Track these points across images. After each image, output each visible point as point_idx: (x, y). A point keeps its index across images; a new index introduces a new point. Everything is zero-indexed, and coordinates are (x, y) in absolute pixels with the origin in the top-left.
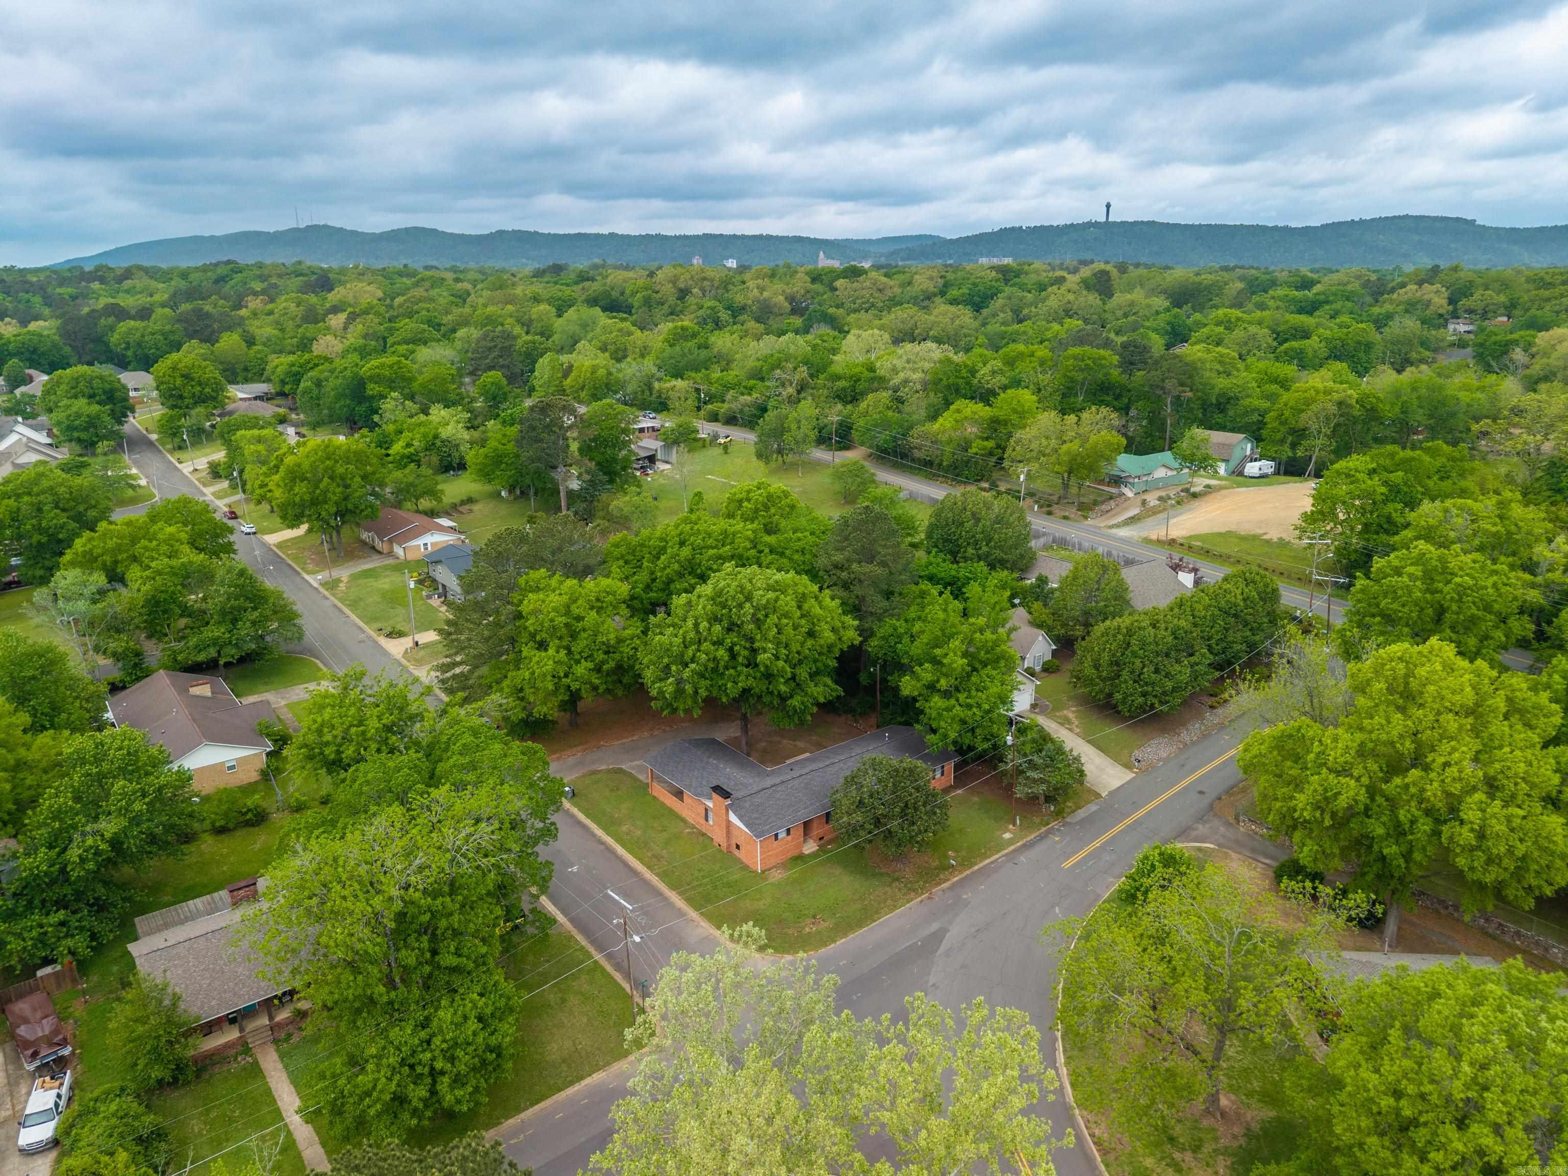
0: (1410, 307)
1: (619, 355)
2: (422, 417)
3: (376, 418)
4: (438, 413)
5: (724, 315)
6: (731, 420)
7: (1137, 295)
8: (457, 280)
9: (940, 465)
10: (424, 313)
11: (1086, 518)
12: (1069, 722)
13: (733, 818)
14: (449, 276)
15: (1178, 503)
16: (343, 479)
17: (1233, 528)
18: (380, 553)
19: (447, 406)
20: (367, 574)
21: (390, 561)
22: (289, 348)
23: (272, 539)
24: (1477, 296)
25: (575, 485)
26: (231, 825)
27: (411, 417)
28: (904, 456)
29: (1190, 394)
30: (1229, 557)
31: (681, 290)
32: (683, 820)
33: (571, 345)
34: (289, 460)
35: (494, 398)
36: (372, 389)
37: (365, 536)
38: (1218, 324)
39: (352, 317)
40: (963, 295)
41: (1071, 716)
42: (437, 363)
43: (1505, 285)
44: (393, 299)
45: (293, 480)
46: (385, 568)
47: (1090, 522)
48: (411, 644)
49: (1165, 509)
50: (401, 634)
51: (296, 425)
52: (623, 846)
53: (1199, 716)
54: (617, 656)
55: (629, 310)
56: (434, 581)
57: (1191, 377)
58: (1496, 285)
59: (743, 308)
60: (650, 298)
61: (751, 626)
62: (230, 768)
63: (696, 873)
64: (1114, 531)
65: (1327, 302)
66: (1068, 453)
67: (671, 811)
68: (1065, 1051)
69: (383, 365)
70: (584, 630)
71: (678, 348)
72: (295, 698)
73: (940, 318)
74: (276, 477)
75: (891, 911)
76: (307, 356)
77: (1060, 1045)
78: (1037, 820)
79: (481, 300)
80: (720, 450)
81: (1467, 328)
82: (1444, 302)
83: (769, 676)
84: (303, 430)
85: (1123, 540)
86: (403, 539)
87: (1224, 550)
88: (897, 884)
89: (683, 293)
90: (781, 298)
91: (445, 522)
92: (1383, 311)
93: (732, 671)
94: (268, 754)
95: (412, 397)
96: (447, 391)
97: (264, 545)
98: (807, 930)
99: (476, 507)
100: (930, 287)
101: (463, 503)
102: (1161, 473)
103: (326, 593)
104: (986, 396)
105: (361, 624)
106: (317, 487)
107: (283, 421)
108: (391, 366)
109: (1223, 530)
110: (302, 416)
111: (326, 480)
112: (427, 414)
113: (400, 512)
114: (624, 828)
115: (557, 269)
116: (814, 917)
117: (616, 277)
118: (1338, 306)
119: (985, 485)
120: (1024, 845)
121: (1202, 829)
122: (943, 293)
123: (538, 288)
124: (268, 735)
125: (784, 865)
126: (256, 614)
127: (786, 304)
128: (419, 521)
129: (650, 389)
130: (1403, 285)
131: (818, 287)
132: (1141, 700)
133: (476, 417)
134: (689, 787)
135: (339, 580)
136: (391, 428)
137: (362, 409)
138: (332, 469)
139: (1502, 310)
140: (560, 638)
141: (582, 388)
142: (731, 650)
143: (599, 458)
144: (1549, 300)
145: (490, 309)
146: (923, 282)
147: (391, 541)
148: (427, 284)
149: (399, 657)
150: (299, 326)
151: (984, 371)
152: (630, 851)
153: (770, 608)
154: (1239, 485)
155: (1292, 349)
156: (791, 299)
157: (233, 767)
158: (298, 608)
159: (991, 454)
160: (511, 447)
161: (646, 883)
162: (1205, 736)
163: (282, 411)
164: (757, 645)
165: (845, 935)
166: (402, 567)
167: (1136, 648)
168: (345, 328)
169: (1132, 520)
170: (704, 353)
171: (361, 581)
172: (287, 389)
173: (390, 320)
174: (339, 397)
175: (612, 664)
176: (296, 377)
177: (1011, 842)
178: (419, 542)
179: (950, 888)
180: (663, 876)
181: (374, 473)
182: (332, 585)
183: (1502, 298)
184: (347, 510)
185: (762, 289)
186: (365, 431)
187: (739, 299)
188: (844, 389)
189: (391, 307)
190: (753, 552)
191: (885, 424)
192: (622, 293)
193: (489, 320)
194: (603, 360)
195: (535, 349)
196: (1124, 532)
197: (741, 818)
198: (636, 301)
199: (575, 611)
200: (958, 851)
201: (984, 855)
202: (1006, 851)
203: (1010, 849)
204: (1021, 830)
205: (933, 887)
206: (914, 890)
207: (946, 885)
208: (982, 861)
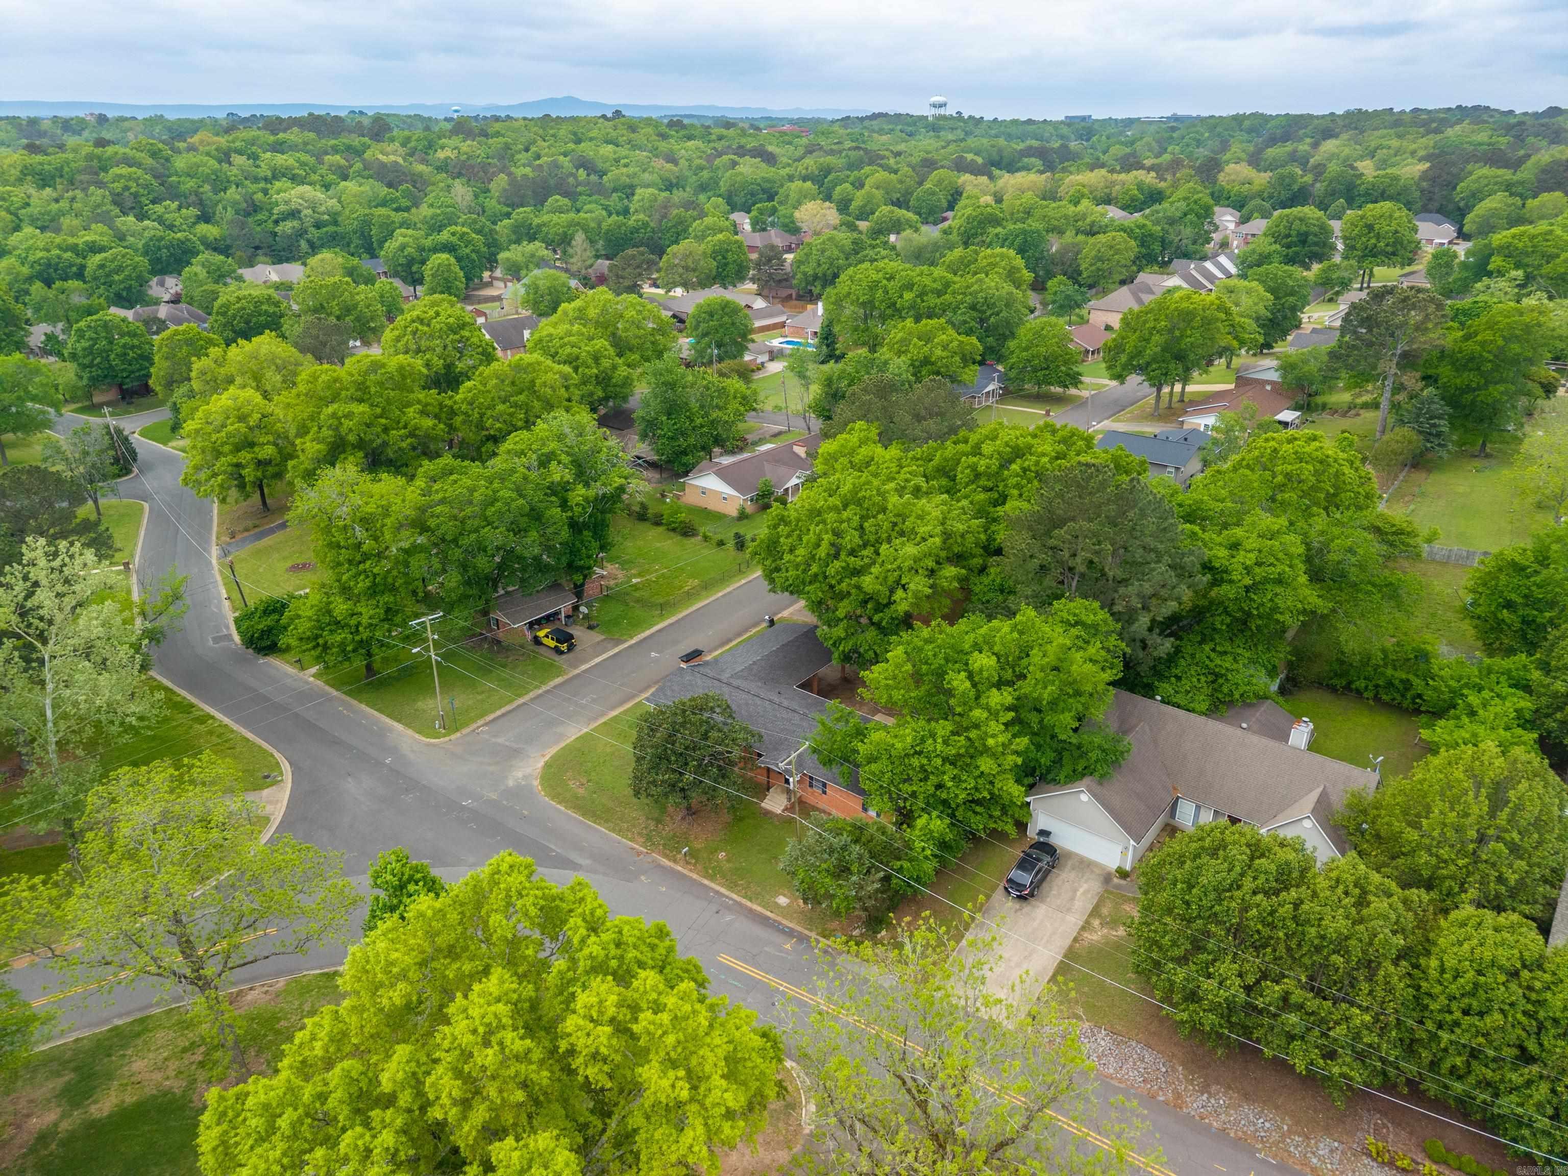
62: (724, 499)
75: (613, 830)
88: (652, 823)
94: (744, 500)
98: (572, 782)
116: (588, 781)
120: (764, 917)
165: (570, 807)
179: (660, 866)
200: (728, 861)
201: (732, 886)
202: (749, 904)
203: (755, 907)
204: (802, 912)
205: (659, 853)
206: (649, 838)
207: (664, 861)
208: (720, 884)
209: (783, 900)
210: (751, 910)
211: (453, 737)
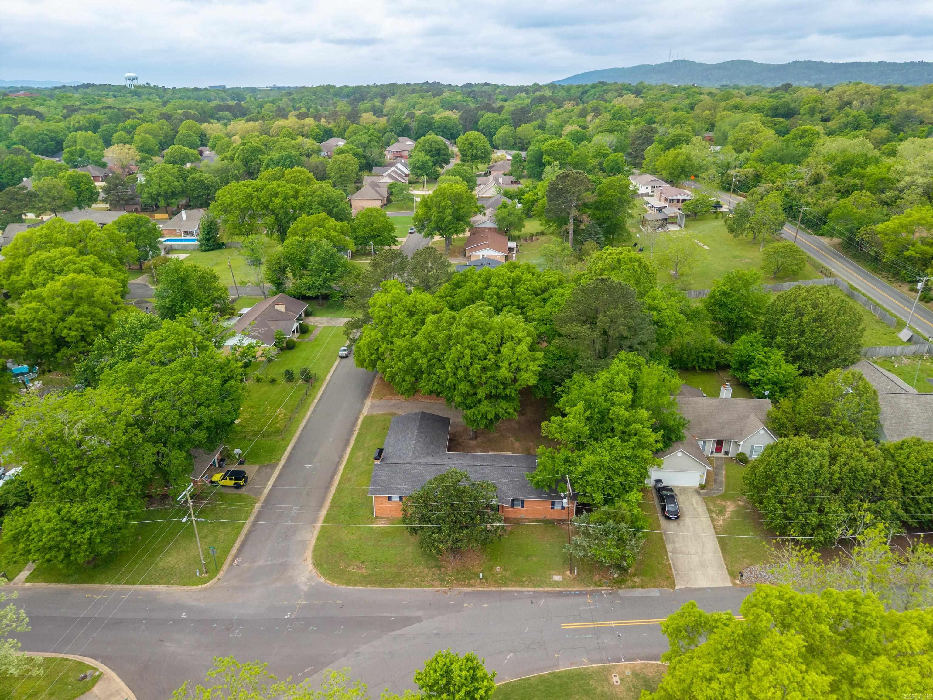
18: (465, 256)
36: (545, 158)
39: (597, 115)
41: (730, 508)
42: (600, 145)
75: (413, 586)
78: (597, 578)
91: (512, 244)
98: (351, 568)
99: (542, 238)
101: (538, 234)
108: (558, 145)
116: (363, 563)
120: (561, 592)
125: (393, 520)
128: (492, 241)
178: (480, 253)
179: (468, 593)
200: (505, 570)
201: (521, 583)
202: (541, 589)
203: (546, 589)
204: (574, 580)
205: (457, 586)
206: (442, 580)
207: (466, 589)
208: (513, 586)
209: (557, 578)
210: (547, 592)
211: (219, 576)
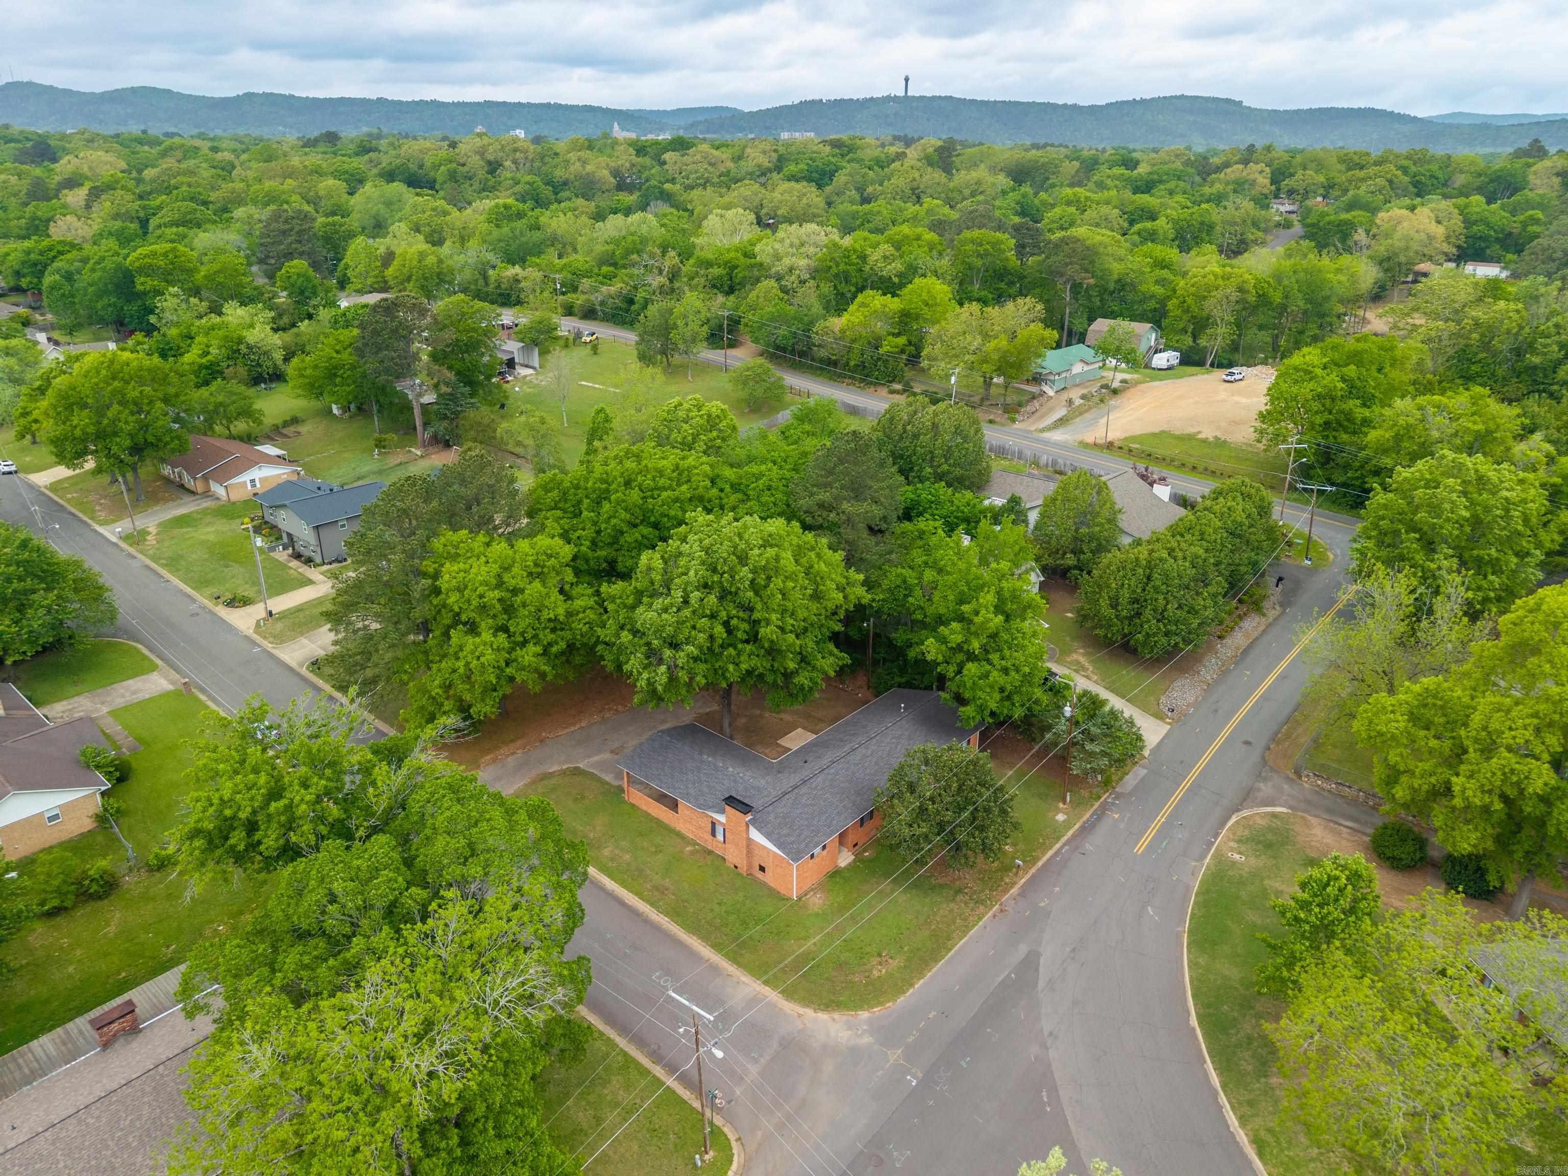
0: (1240, 186)
1: (436, 240)
2: (215, 319)
3: (153, 319)
4: (234, 313)
5: (547, 191)
6: (589, 314)
7: (981, 173)
8: (215, 149)
9: (847, 364)
10: (185, 188)
11: (1013, 421)
12: (1084, 669)
13: (756, 835)
14: (205, 145)
15: (1102, 401)
16: (136, 404)
17: (1165, 427)
18: (193, 493)
19: (243, 304)
20: (180, 521)
21: (207, 504)
22: (16, 231)
23: (42, 479)
24: (1299, 175)
25: (429, 398)
26: (69, 904)
27: (200, 317)
28: (802, 354)
29: (1092, 281)
30: (1172, 461)
31: (489, 163)
32: (679, 834)
33: (378, 227)
34: (60, 382)
35: (302, 292)
36: (142, 283)
37: (167, 470)
38: (1069, 203)
39: (95, 193)
40: (802, 171)
41: (1082, 659)
42: (219, 251)
43: (1320, 165)
44: (140, 172)
45: (69, 408)
46: (205, 512)
47: (1017, 425)
48: (263, 614)
49: (1090, 408)
50: (246, 602)
51: (43, 329)
52: (611, 876)
53: (1210, 648)
54: (568, 635)
55: (431, 185)
56: (274, 527)
57: (1092, 262)
58: (1314, 165)
59: (565, 183)
60: (455, 171)
61: (750, 594)
62: (51, 819)
63: (717, 908)
64: (1047, 435)
65: (1161, 182)
66: (997, 349)
67: (658, 822)
68: (1233, 1108)
69: (154, 254)
70: (524, 605)
71: (505, 230)
72: (119, 702)
73: (787, 197)
74: (44, 404)
75: (965, 933)
76: (46, 243)
77: (1223, 1099)
78: (1085, 793)
79: (250, 174)
80: (588, 350)
81: (1288, 208)
82: (1267, 182)
83: (773, 652)
84: (56, 335)
85: (1056, 444)
86: (223, 475)
87: (1166, 452)
88: (960, 897)
89: (493, 167)
90: (606, 172)
91: (270, 450)
92: (1214, 190)
93: (731, 651)
94: (103, 794)
95: (196, 292)
96: (241, 285)
97: (32, 487)
98: (876, 973)
99: (304, 429)
100: (765, 162)
101: (286, 424)
102: (1078, 368)
103: (132, 550)
104: (890, 287)
105: (189, 590)
106: (104, 415)
107: (26, 323)
108: (165, 255)
109: (1157, 430)
110: (49, 317)
111: (116, 407)
112: (220, 314)
113: (208, 439)
114: (606, 852)
115: (332, 138)
116: (880, 955)
117: (410, 148)
118: (1172, 185)
119: (898, 387)
120: (1083, 828)
121: (1266, 789)
122: (779, 169)
123: (315, 159)
124: (98, 767)
125: (820, 887)
126: (52, 596)
127: (612, 180)
128: (238, 450)
129: (485, 277)
130: (1227, 165)
131: (647, 161)
132: (1164, 640)
133: (280, 316)
134: (687, 797)
135: (144, 533)
136: (173, 332)
137: (132, 308)
138: (121, 392)
139: (1321, 191)
140: (494, 616)
141: (409, 279)
142: (726, 624)
143: (458, 365)
144: (1363, 180)
145: (268, 184)
146: (757, 157)
147: (206, 478)
148: (179, 154)
149: (250, 632)
150: (26, 204)
151: (875, 256)
152: (623, 884)
153: (770, 571)
154: (1153, 379)
155: (1145, 230)
156: (616, 173)
157: (56, 817)
158: (105, 580)
159: (902, 351)
160: (347, 357)
161: (656, 928)
162: (1224, 673)
163: (22, 311)
164: (756, 615)
165: (921, 975)
166: (229, 511)
167: (1158, 583)
168: (88, 207)
169: (1061, 422)
170: (537, 236)
171: (176, 532)
172: (24, 282)
173: (141, 197)
174: (99, 295)
175: (562, 645)
176: (39, 268)
177: (1067, 825)
178: (245, 478)
179: (1023, 893)
180: (675, 913)
181: (177, 395)
182: (137, 538)
183: (1321, 179)
184: (148, 444)
185: (585, 163)
186: (139, 336)
187: (559, 174)
188: (720, 277)
189: (139, 181)
190: (714, 492)
191: (780, 318)
192: (421, 167)
193: (271, 198)
194: (420, 244)
195: (337, 232)
196: (1057, 436)
197: (768, 836)
198: (441, 175)
199: (510, 581)
201: (1045, 846)
202: (1066, 838)
203: (1069, 834)
204: (1074, 807)
205: (1001, 896)
206: (980, 902)
207: (1014, 891)
208: (1044, 854)
209: (1061, 817)
210: (1074, 837)
211: (732, 1137)
